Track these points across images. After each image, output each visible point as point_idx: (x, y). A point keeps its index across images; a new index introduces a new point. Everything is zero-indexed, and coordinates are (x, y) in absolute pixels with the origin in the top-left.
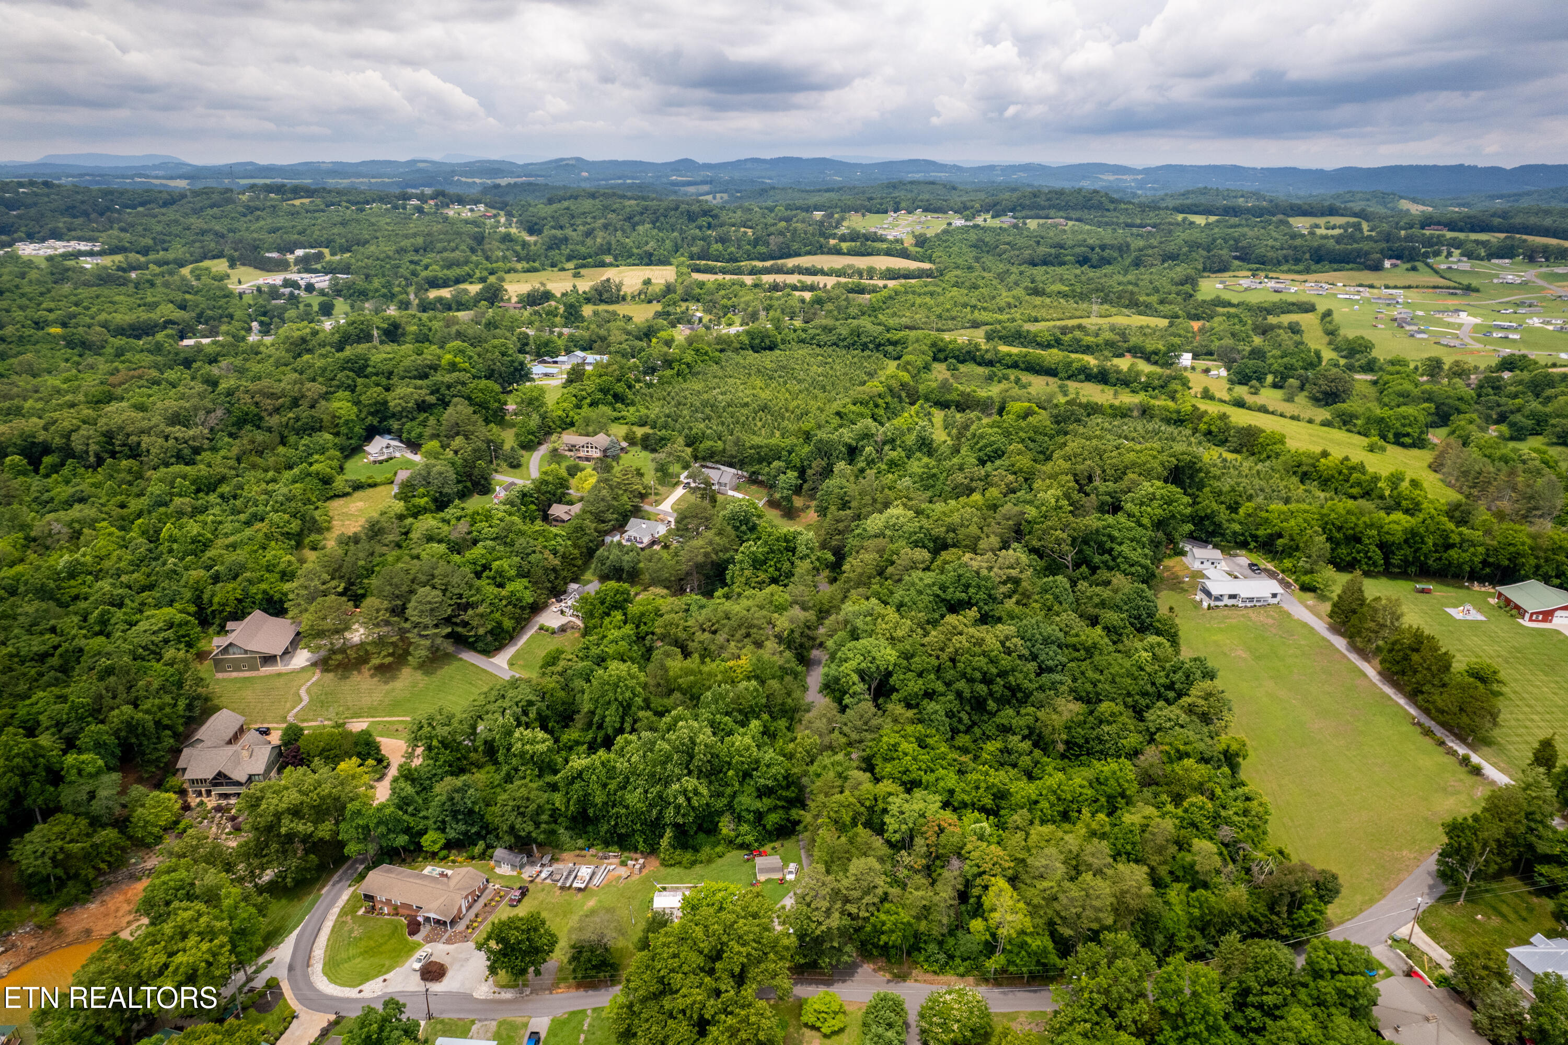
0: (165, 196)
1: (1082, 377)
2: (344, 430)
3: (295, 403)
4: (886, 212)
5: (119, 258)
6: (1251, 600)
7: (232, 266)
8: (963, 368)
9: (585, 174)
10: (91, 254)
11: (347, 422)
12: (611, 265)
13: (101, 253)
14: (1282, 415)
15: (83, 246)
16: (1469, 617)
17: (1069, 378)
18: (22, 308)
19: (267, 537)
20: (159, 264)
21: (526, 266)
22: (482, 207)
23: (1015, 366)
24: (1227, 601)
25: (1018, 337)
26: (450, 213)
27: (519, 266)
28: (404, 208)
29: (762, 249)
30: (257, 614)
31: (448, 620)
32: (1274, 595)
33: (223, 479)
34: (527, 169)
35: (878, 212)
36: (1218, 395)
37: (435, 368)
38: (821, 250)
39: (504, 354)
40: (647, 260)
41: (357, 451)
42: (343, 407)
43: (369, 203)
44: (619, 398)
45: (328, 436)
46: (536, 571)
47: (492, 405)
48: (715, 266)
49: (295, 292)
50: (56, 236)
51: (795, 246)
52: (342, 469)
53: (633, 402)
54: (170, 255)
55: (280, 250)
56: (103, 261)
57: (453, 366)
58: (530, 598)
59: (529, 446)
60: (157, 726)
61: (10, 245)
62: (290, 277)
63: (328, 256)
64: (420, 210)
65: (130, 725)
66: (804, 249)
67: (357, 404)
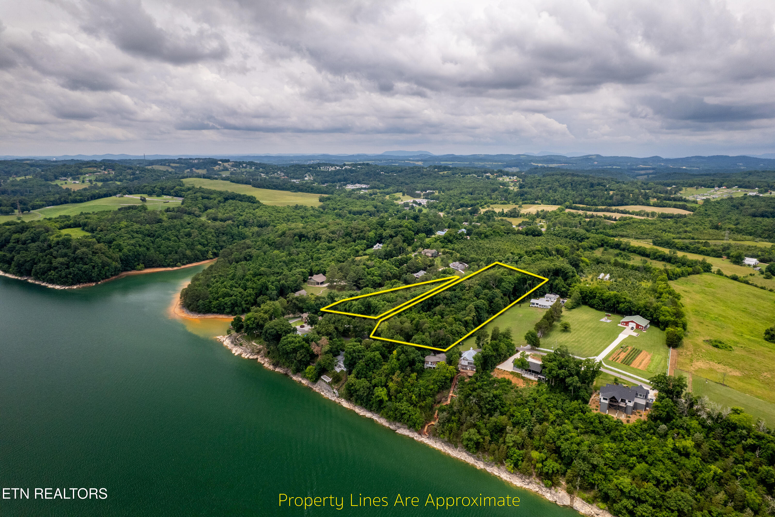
0: (400, 169)
1: (661, 259)
2: (370, 240)
3: (362, 231)
4: (713, 187)
5: (371, 191)
6: (542, 306)
7: (403, 195)
8: (611, 250)
10: (365, 189)
11: (371, 238)
12: (538, 204)
13: (368, 189)
15: (364, 186)
17: (655, 259)
18: (332, 204)
19: (333, 260)
20: (381, 193)
21: (502, 202)
22: (515, 177)
24: (535, 305)
25: (667, 244)
26: (501, 179)
27: (499, 202)
28: (482, 176)
29: (609, 201)
30: (321, 274)
31: (356, 282)
33: (334, 248)
35: (708, 187)
39: (425, 225)
40: (554, 202)
41: (372, 247)
42: (372, 234)
43: (470, 174)
44: (450, 241)
45: (365, 241)
46: (384, 276)
47: (409, 238)
48: (579, 207)
49: (414, 205)
50: (359, 183)
51: (626, 201)
52: (365, 250)
53: (455, 243)
54: (386, 190)
55: (422, 191)
56: (366, 191)
57: (407, 227)
58: (378, 281)
59: (414, 251)
60: (289, 287)
61: (345, 185)
62: (418, 200)
63: (437, 194)
64: (488, 178)
65: (283, 284)
66: (631, 202)
67: (376, 234)
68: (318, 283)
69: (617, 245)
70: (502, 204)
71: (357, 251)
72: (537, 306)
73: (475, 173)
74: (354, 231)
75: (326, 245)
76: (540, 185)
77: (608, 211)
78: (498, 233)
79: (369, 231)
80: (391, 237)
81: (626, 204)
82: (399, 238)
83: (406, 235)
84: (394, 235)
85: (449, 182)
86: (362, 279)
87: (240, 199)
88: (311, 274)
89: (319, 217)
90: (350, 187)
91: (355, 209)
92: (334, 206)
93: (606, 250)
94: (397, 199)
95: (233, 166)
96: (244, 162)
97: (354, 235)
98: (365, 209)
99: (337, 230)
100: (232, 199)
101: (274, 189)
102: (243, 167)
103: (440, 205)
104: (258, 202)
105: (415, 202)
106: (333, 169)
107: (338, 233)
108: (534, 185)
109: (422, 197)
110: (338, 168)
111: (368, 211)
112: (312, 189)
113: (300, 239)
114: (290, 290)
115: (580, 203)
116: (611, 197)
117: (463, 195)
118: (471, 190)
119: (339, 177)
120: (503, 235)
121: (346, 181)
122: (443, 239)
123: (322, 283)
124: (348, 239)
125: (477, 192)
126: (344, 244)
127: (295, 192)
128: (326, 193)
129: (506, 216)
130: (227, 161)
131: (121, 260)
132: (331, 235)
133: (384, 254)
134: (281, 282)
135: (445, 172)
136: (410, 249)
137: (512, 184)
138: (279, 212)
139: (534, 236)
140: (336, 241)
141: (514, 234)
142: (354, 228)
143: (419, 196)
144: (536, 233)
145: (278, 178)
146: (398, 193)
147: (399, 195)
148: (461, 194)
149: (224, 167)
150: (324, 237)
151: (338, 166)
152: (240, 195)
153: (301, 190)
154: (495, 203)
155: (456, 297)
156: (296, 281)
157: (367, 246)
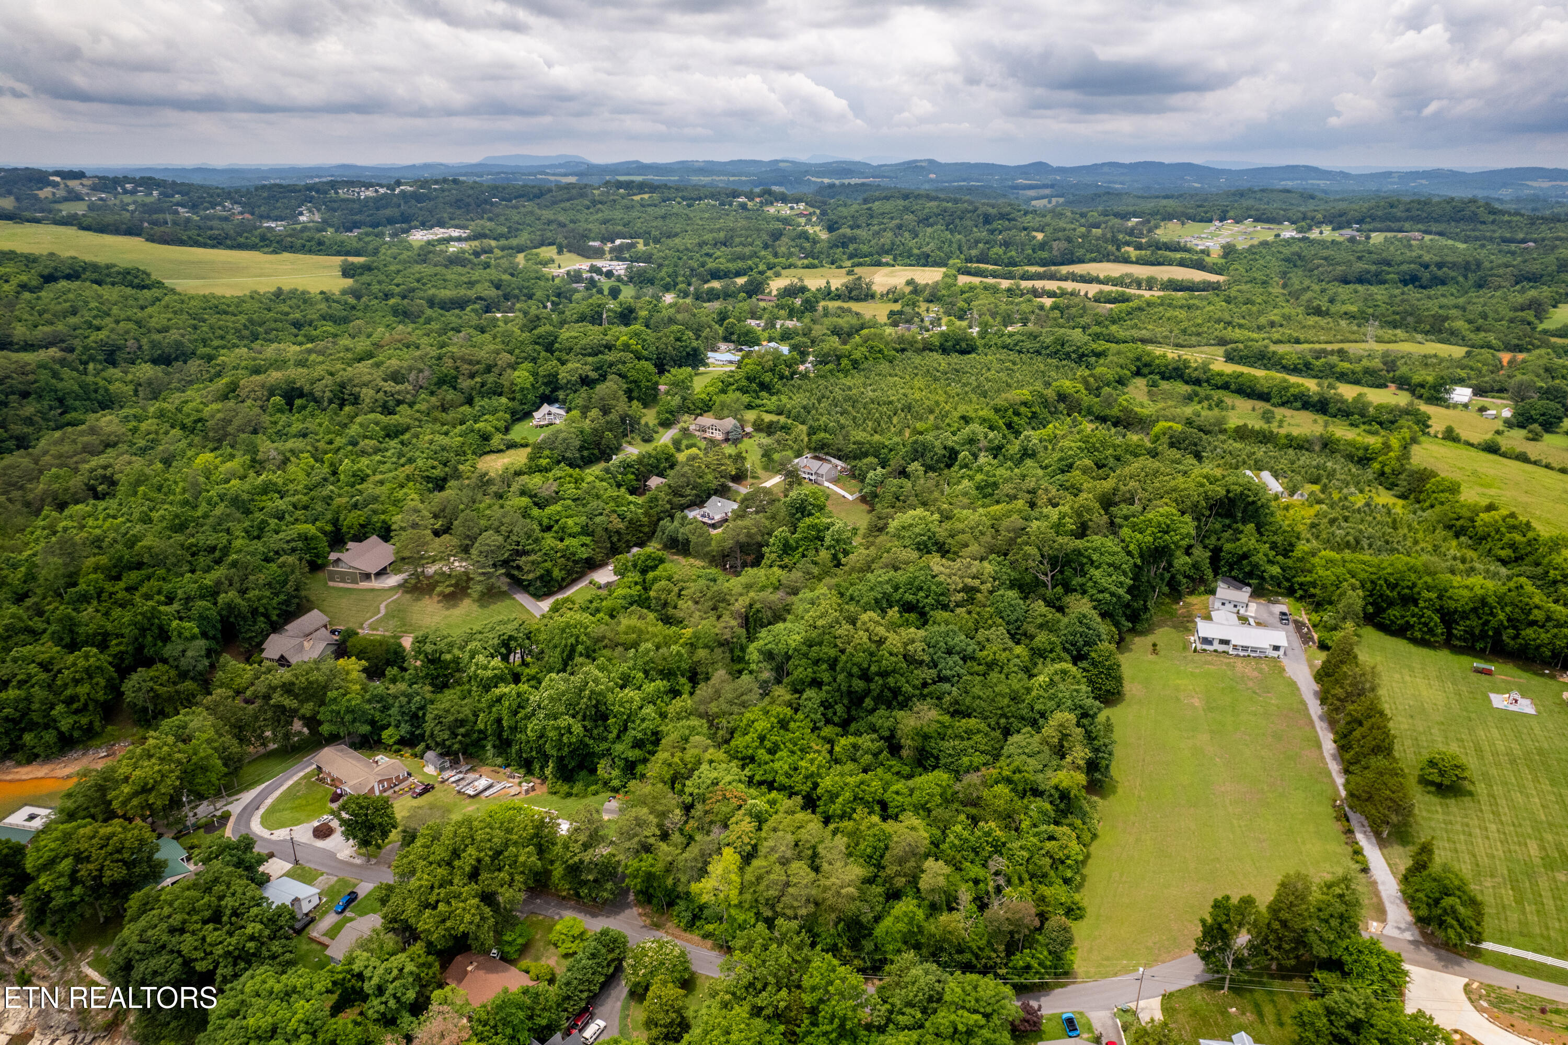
1: (1298, 404)
2: (518, 396)
3: (488, 369)
4: (1210, 221)
5: (475, 244)
6: (1245, 648)
7: (560, 252)
8: (1165, 385)
9: (933, 176)
10: (459, 239)
11: (522, 389)
12: (887, 264)
13: (466, 239)
14: (1548, 466)
15: (455, 233)
16: (1513, 708)
17: (1283, 404)
18: (379, 282)
19: (408, 478)
20: (503, 249)
21: (806, 262)
22: (802, 206)
23: (1225, 386)
24: (1216, 646)
25: (1262, 359)
26: (772, 210)
27: (799, 263)
28: (731, 205)
29: (1045, 255)
30: (374, 539)
31: (505, 563)
32: (1276, 648)
33: (407, 429)
34: (879, 171)
35: (1201, 221)
36: (1464, 435)
37: (609, 347)
38: (1106, 257)
39: (678, 339)
40: (925, 261)
41: (528, 415)
42: (522, 376)
43: (700, 199)
44: (765, 387)
45: (504, 400)
46: (599, 532)
47: (644, 384)
48: (986, 270)
49: (596, 277)
50: (441, 224)
51: (1080, 252)
52: (507, 430)
53: (778, 392)
54: (514, 242)
55: (604, 240)
56: (465, 246)
57: (626, 347)
58: (584, 553)
59: (666, 424)
60: (254, 612)
61: (407, 231)
62: (599, 263)
63: (641, 246)
64: (743, 206)
65: (230, 607)
66: (1088, 256)
67: (535, 374)
68: (367, 576)
69: (1176, 369)
70: (807, 267)
71: (486, 438)
72: (1221, 648)
73: (712, 196)
74: (465, 368)
75: (377, 424)
76: (875, 221)
77: (1052, 277)
78: (880, 351)
79: (513, 367)
80: (586, 381)
81: (1081, 261)
82: (611, 386)
83: (632, 374)
84: (594, 375)
85: (664, 217)
86: (526, 553)
87: (95, 276)
88: (338, 540)
89: (345, 320)
90: (419, 237)
91: (446, 294)
92: (386, 288)
93: (1155, 384)
94: (545, 263)
95: (94, 188)
96: (127, 179)
97: (465, 384)
98: (472, 294)
99: (410, 369)
100: (68, 277)
101: (213, 247)
102: (126, 192)
103: (663, 273)
104: (159, 284)
105: (594, 269)
106: (370, 193)
107: (412, 377)
108: (862, 221)
109: (608, 256)
110: (382, 191)
111: (480, 298)
112: (320, 243)
113: (290, 404)
114: (261, 623)
115: (978, 262)
116: (1043, 246)
117: (706, 249)
118: (722, 234)
119: (388, 212)
120: (894, 358)
121: (407, 222)
122: (744, 383)
123: (381, 573)
124: (451, 395)
125: (737, 240)
126: (437, 414)
127: (275, 252)
128: (358, 254)
129: (838, 297)
130: (79, 175)
132: (389, 386)
133: (577, 443)
134: (222, 598)
135: (646, 196)
136: (650, 417)
137: (802, 220)
138: (226, 313)
139: (963, 352)
140: (411, 405)
141: (919, 351)
142: (463, 359)
143: (598, 253)
144: (964, 345)
145: (226, 219)
146: (544, 249)
147: (548, 252)
148: (701, 245)
149: (70, 191)
150: (367, 394)
151: (382, 186)
152: (95, 267)
153: (291, 248)
154: (789, 267)
156: (285, 582)
157: (513, 414)
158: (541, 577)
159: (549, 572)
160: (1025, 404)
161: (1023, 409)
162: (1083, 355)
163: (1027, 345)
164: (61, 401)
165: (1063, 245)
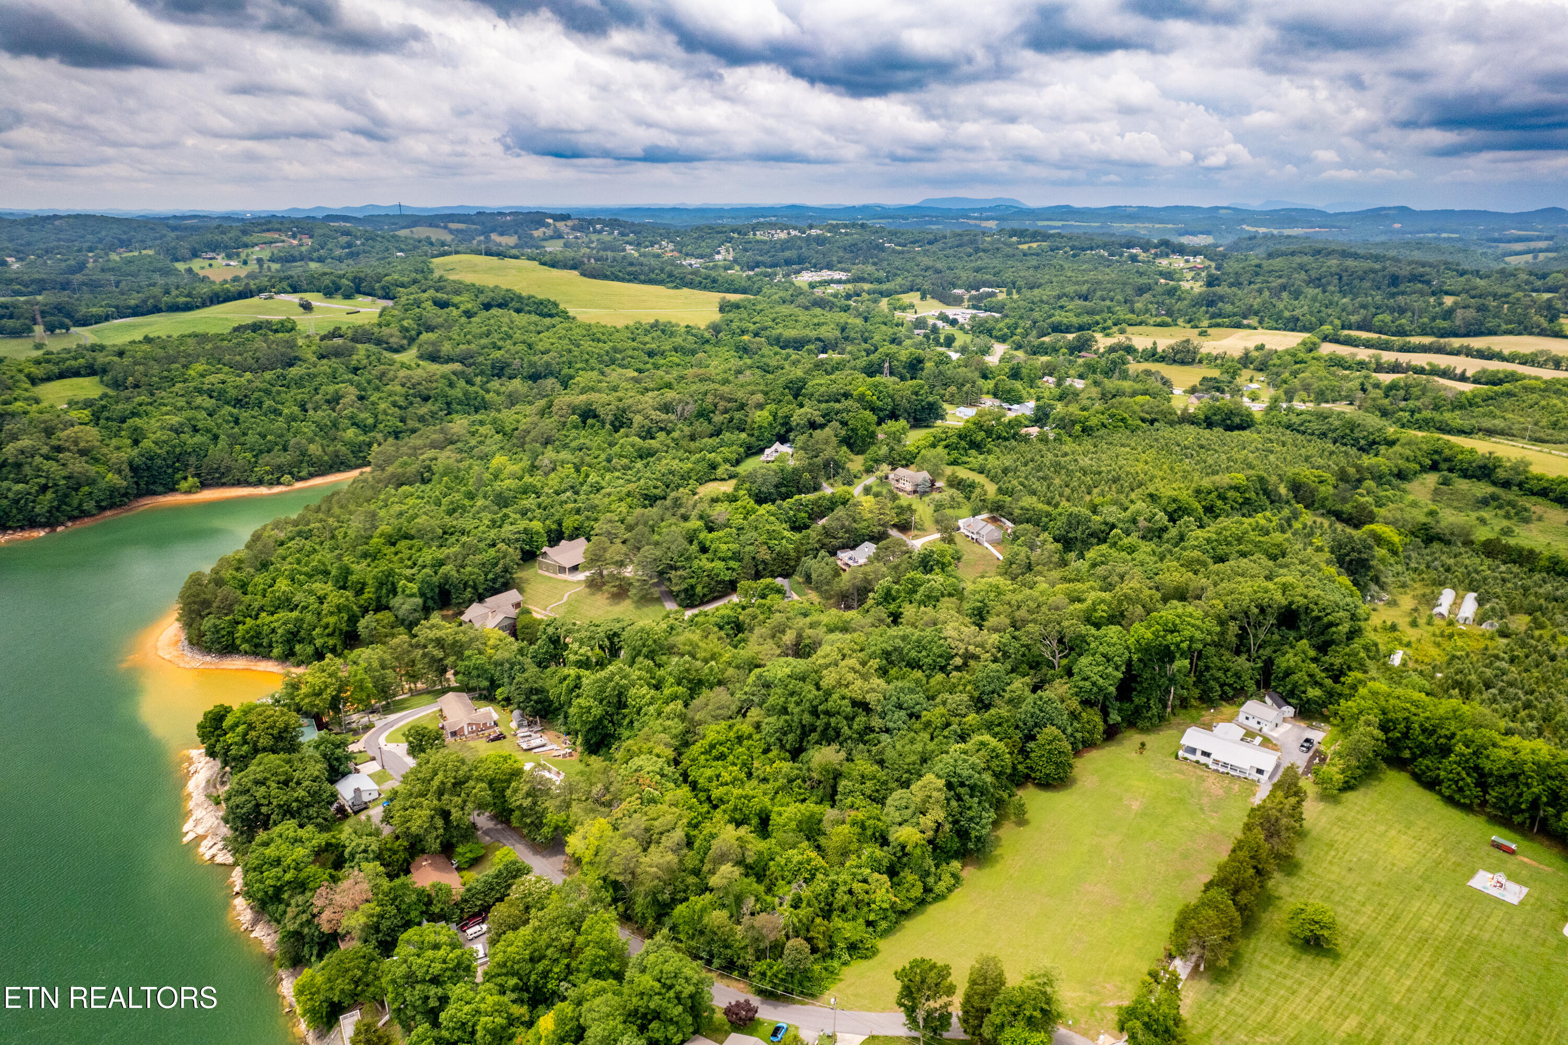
0: (931, 236)
3: (740, 407)
6: (1225, 765)
7: (923, 298)
9: (1397, 226)
12: (1249, 327)
13: (846, 282)
16: (1496, 893)
20: (872, 292)
21: (1159, 320)
22: (1199, 259)
24: (1198, 757)
26: (1164, 262)
27: (1151, 321)
28: (1121, 255)
29: (1445, 324)
30: (581, 541)
31: (659, 574)
32: (1260, 771)
33: (656, 453)
37: (846, 396)
39: (916, 394)
40: (1293, 325)
41: (761, 451)
42: (761, 417)
43: (1092, 249)
44: (977, 446)
45: (743, 435)
46: (747, 558)
47: (861, 432)
48: (1359, 339)
49: (940, 324)
50: (830, 267)
51: (1491, 323)
52: (738, 462)
53: (989, 452)
54: (884, 287)
55: (969, 288)
56: (840, 288)
57: (861, 398)
58: (727, 576)
59: (869, 471)
60: (466, 585)
61: (798, 272)
62: (951, 312)
63: (1002, 296)
64: (1134, 258)
65: (446, 578)
66: (1504, 327)
67: (775, 416)
68: (562, 570)
69: (1483, 467)
70: (1159, 325)
71: (713, 466)
72: (1203, 760)
73: (1104, 246)
74: (722, 405)
75: (633, 446)
76: (1259, 279)
77: (1440, 350)
78: (1123, 420)
79: (760, 406)
80: (813, 425)
81: (1492, 333)
82: (831, 432)
83: (853, 423)
84: (820, 420)
85: (1036, 268)
86: (676, 569)
87: (518, 305)
88: (555, 537)
89: (693, 352)
90: (805, 278)
91: (790, 333)
92: (745, 325)
93: (1446, 482)
94: (903, 309)
95: (573, 228)
96: (599, 221)
97: (718, 418)
98: (813, 334)
99: (680, 401)
100: (500, 306)
101: (629, 281)
102: (595, 231)
103: (1001, 325)
104: (565, 316)
105: (943, 318)
106: (783, 235)
107: (679, 409)
108: (1244, 279)
109: (966, 304)
110: (793, 233)
111: (819, 339)
112: (714, 281)
113: (584, 422)
114: (468, 594)
115: (1359, 328)
116: (1448, 314)
117: (1062, 302)
118: (1085, 288)
119: (787, 254)
120: (1138, 427)
121: (801, 263)
122: (954, 440)
123: (575, 568)
124: (702, 426)
125: (1099, 293)
126: (684, 443)
127: (676, 287)
128: (744, 291)
129: (1162, 359)
130: (564, 217)
131: (134, 468)
132: (656, 415)
133: (776, 480)
134: (444, 570)
135: (1034, 245)
136: (856, 463)
137: (1189, 275)
138: (599, 340)
139: (1229, 428)
140: (668, 433)
141: (1171, 424)
142: (722, 398)
143: (957, 301)
144: (1237, 420)
145: (658, 256)
146: (912, 294)
147: (913, 298)
148: (1059, 297)
149: (556, 230)
150: (638, 419)
151: (795, 228)
152: (520, 298)
153: (690, 285)
154: (1140, 324)
155: (900, 707)
156: (496, 564)
157: (749, 448)
158: (686, 590)
159: (693, 587)
160: (1236, 488)
161: (1230, 494)
162: (1374, 442)
163: (1314, 426)
164: (448, 404)
165: (1471, 314)
